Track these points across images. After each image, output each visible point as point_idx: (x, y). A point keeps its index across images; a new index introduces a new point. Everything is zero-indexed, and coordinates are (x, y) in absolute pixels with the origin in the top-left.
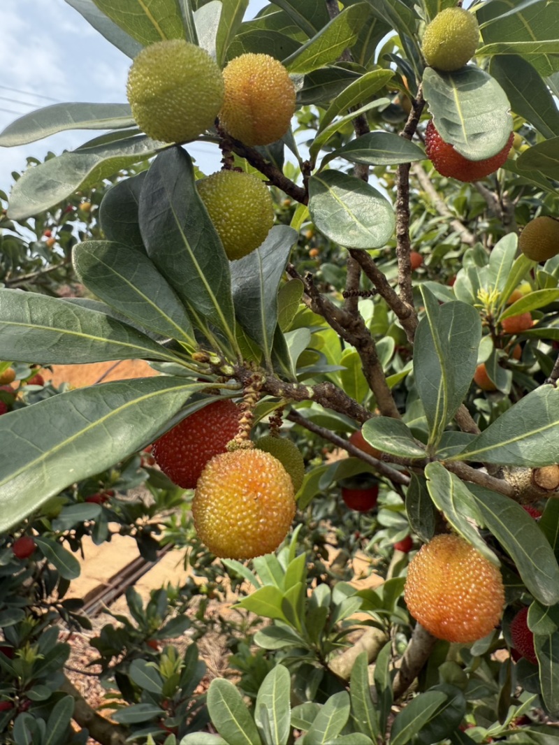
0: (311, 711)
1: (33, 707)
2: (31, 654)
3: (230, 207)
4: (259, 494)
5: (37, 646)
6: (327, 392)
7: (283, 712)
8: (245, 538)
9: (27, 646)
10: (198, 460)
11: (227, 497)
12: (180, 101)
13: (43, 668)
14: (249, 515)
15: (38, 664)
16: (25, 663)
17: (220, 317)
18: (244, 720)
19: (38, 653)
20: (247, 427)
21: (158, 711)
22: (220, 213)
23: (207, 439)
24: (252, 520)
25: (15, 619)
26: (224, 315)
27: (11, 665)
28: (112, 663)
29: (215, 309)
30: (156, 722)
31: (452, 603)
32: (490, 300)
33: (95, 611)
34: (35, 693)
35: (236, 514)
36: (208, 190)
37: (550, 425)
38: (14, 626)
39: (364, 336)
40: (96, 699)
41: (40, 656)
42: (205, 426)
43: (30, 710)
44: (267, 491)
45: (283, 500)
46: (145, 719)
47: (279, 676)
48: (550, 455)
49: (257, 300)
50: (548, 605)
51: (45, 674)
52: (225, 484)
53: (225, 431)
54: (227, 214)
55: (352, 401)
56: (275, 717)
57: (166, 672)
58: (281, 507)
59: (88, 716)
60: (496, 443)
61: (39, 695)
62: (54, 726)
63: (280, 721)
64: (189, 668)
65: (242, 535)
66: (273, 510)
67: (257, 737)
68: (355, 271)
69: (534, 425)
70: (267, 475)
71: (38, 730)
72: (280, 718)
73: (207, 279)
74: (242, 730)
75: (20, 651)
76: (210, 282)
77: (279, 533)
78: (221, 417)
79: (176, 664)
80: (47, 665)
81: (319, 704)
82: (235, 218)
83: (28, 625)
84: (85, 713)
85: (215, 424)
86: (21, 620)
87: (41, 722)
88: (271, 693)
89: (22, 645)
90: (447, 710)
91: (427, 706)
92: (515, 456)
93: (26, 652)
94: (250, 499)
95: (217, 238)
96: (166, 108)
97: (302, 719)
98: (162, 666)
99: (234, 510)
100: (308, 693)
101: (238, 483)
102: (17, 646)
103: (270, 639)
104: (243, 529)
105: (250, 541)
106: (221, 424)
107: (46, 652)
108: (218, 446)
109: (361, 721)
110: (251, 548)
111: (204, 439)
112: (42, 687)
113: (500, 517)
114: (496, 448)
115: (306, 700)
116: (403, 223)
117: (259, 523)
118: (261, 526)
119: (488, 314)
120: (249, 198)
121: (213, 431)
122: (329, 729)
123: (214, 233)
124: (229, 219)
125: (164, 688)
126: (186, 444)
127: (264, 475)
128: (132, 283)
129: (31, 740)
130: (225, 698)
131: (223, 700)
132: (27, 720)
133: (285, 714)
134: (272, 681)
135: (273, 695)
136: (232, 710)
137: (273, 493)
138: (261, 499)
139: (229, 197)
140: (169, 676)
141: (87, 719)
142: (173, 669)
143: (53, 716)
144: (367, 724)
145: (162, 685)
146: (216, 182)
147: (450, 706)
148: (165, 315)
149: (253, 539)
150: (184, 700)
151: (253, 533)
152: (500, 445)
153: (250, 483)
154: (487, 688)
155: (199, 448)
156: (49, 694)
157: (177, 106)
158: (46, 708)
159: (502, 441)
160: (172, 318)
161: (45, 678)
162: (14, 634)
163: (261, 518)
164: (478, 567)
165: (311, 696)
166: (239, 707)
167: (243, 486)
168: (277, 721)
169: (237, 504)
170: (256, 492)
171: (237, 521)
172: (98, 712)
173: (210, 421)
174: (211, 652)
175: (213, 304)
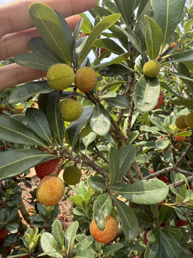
0: (83, 237)
1: (7, 207)
2: (10, 192)
3: (68, 111)
4: (53, 191)
5: (13, 190)
6: (87, 163)
7: (74, 235)
8: (46, 201)
9: (10, 189)
10: (44, 174)
11: (44, 189)
12: (58, 83)
13: (13, 197)
14: (48, 196)
15: (12, 195)
16: (8, 194)
17: (59, 138)
18: (61, 234)
19: (13, 192)
20: (57, 170)
21: (43, 220)
22: (65, 111)
23: (48, 169)
24: (49, 197)
25: (9, 180)
26: (60, 138)
27: (4, 193)
28: (35, 201)
29: (58, 135)
30: (41, 223)
31: (98, 232)
32: (173, 129)
33: (36, 181)
34: (9, 203)
35: (45, 194)
36: (64, 104)
37: (142, 192)
38: (8, 182)
39: (119, 137)
40: (30, 208)
41: (13, 193)
42: (48, 165)
43: (6, 208)
44: (55, 190)
45: (59, 194)
46: (38, 221)
47: (76, 224)
48: (139, 200)
49: (76, 130)
50: (130, 239)
51: (13, 199)
52: (45, 185)
53: (53, 168)
54: (67, 113)
55: (94, 166)
56: (71, 236)
57: (48, 209)
58: (58, 196)
59: (25, 213)
60: (127, 192)
61: (10, 204)
62: (11, 215)
63: (72, 238)
64: (55, 210)
65: (45, 200)
66: (55, 196)
67: (64, 240)
68: (120, 117)
69: (138, 190)
70: (56, 186)
71: (7, 215)
72: (72, 237)
73: (58, 127)
74: (60, 237)
75: (8, 190)
76: (59, 128)
77: (56, 202)
78: (53, 164)
79: (51, 208)
80: (14, 196)
81: (86, 236)
82: (69, 114)
83: (12, 183)
84: (25, 212)
85: (51, 165)
86: (10, 180)
87: (8, 213)
88: (72, 228)
89: (9, 188)
90: (124, 251)
91: (117, 247)
92: (130, 197)
93: (9, 191)
94: (49, 191)
95: (62, 118)
96: (55, 84)
97: (80, 238)
98: (47, 208)
99: (45, 193)
100: (84, 231)
101: (48, 186)
102: (8, 188)
103: (77, 211)
104: (46, 199)
105: (47, 202)
106: (52, 166)
107: (15, 192)
108: (50, 172)
109: (97, 245)
110: (47, 204)
111: (47, 169)
112: (11, 202)
113: (124, 211)
114: (126, 193)
115: (83, 233)
116: (131, 113)
117: (50, 198)
118: (51, 199)
119: (171, 133)
120: (74, 109)
121: (50, 167)
122: (86, 245)
123: (61, 116)
124: (67, 114)
125: (46, 214)
126: (42, 169)
127: (55, 186)
128: (39, 122)
129: (4, 217)
130: (57, 226)
131: (57, 227)
132: (4, 211)
133: (74, 236)
134: (73, 225)
135: (72, 229)
136: (59, 230)
137: (56, 191)
138: (52, 192)
139: (69, 108)
140: (48, 211)
141: (25, 214)
142: (50, 209)
143: (11, 212)
144: (98, 247)
145: (46, 212)
146: (67, 102)
147: (126, 250)
148: (45, 133)
149: (48, 202)
150: (51, 219)
151: (48, 200)
152: (127, 193)
153: (51, 187)
154: (141, 248)
155: (45, 171)
156: (13, 205)
157: (57, 84)
158: (11, 209)
159: (128, 192)
160: (47, 134)
161: (13, 200)
162: (7, 184)
163: (51, 197)
164: (109, 224)
165: (85, 232)
166: (61, 230)
167: (49, 187)
168: (71, 237)
169: (46, 192)
170: (52, 190)
171: (45, 196)
172: (29, 213)
173: (50, 164)
174: (68, 205)
175: (58, 134)
